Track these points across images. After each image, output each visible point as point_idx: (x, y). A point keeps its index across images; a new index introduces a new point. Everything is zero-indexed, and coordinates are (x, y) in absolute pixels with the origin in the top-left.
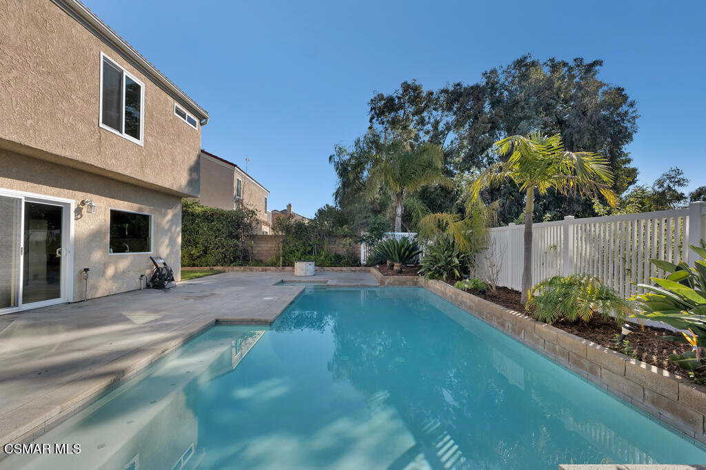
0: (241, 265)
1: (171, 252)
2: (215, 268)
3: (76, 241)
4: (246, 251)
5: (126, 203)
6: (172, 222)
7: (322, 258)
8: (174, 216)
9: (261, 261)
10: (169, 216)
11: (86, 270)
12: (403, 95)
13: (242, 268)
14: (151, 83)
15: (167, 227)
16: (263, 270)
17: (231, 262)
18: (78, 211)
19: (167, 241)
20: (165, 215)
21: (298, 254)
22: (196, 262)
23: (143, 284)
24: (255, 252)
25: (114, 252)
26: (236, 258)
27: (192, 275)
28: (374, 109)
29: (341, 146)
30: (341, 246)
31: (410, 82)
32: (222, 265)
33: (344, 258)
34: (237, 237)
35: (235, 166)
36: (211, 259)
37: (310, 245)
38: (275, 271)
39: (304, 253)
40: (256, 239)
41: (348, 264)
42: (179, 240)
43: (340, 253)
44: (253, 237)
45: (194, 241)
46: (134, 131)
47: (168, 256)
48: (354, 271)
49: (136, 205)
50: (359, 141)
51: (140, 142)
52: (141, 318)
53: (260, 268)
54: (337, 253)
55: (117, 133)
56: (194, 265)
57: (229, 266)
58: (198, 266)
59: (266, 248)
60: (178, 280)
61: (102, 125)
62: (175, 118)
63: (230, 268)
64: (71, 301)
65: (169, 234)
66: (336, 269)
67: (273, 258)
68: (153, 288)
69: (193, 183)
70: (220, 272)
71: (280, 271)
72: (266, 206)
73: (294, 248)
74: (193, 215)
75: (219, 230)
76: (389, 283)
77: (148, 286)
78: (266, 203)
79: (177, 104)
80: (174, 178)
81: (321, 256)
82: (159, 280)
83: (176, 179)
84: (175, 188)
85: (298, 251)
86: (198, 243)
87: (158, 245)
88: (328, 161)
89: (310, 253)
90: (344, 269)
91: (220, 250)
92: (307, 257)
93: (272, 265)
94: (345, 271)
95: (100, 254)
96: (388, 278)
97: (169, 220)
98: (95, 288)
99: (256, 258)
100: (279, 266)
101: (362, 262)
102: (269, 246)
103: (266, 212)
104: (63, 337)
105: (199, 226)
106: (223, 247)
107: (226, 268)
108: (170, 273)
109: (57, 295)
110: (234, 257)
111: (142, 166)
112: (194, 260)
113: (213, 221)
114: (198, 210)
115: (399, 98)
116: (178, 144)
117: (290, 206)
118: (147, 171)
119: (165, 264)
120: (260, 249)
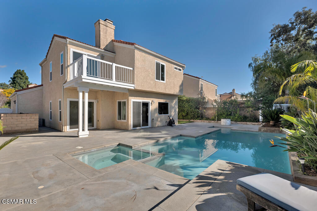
0: (200, 120)
1: (175, 114)
2: (191, 120)
3: (152, 111)
4: (202, 114)
5: (162, 100)
6: (175, 104)
7: (236, 117)
8: (176, 102)
9: (209, 118)
10: (174, 103)
11: (153, 119)
12: (296, 20)
13: (200, 121)
14: (167, 63)
15: (173, 106)
16: (209, 122)
17: (197, 118)
18: (151, 103)
19: (173, 111)
20: (172, 102)
21: (224, 115)
22: (184, 118)
23: (167, 124)
24: (206, 114)
25: (160, 114)
26: (198, 117)
27: (182, 122)
28: (274, 34)
29: (256, 57)
30: (247, 112)
31: (301, 11)
32: (193, 119)
33: (248, 118)
34: (198, 108)
35: (200, 78)
36: (189, 117)
37: (229, 112)
38: (214, 123)
39: (227, 115)
40: (207, 109)
41: (250, 121)
42: (177, 110)
43: (247, 115)
44: (205, 108)
45: (183, 110)
46: (163, 79)
47: (174, 116)
48: (254, 125)
49: (165, 100)
50: (267, 52)
51: (164, 82)
52: (164, 132)
53: (208, 121)
54: (245, 115)
55: (159, 81)
56: (184, 119)
57: (196, 120)
58: (185, 119)
59: (210, 113)
60: (177, 123)
61: (156, 80)
62: (174, 71)
63: (196, 121)
64: (150, 127)
65: (174, 109)
66: (243, 123)
67: (213, 117)
68: (169, 125)
69: (181, 91)
70: (192, 122)
71: (216, 123)
72: (216, 93)
73: (222, 113)
74: (183, 101)
75: (192, 106)
76: (263, 131)
77: (168, 125)
78: (216, 91)
79: (175, 66)
80: (174, 90)
81: (236, 116)
82: (171, 123)
83: (175, 90)
84: (175, 93)
85: (224, 114)
86: (185, 111)
87: (171, 112)
88: (248, 67)
89: (230, 115)
90: (248, 123)
91: (192, 113)
92: (229, 117)
93: (213, 120)
94: (248, 124)
95: (157, 115)
96: (263, 128)
97: (174, 104)
98: (156, 124)
99: (206, 117)
100: (216, 120)
101: (260, 120)
102: (212, 112)
103: (216, 96)
104: (149, 134)
105: (185, 105)
106: (193, 112)
107: (195, 121)
108: (174, 121)
109: (148, 125)
110: (197, 116)
111: (165, 89)
112: (184, 117)
113: (190, 102)
114: (185, 98)
115: (292, 23)
116: (176, 79)
117: (234, 90)
118: (167, 90)
119: (172, 118)
120: (208, 113)
